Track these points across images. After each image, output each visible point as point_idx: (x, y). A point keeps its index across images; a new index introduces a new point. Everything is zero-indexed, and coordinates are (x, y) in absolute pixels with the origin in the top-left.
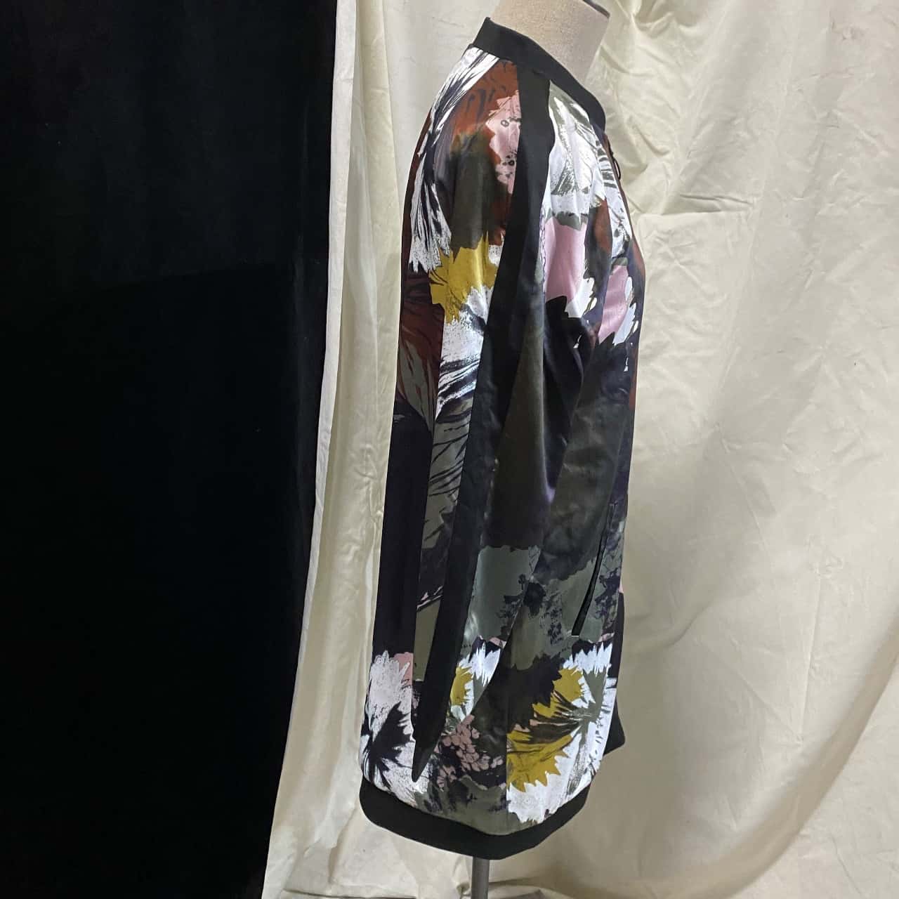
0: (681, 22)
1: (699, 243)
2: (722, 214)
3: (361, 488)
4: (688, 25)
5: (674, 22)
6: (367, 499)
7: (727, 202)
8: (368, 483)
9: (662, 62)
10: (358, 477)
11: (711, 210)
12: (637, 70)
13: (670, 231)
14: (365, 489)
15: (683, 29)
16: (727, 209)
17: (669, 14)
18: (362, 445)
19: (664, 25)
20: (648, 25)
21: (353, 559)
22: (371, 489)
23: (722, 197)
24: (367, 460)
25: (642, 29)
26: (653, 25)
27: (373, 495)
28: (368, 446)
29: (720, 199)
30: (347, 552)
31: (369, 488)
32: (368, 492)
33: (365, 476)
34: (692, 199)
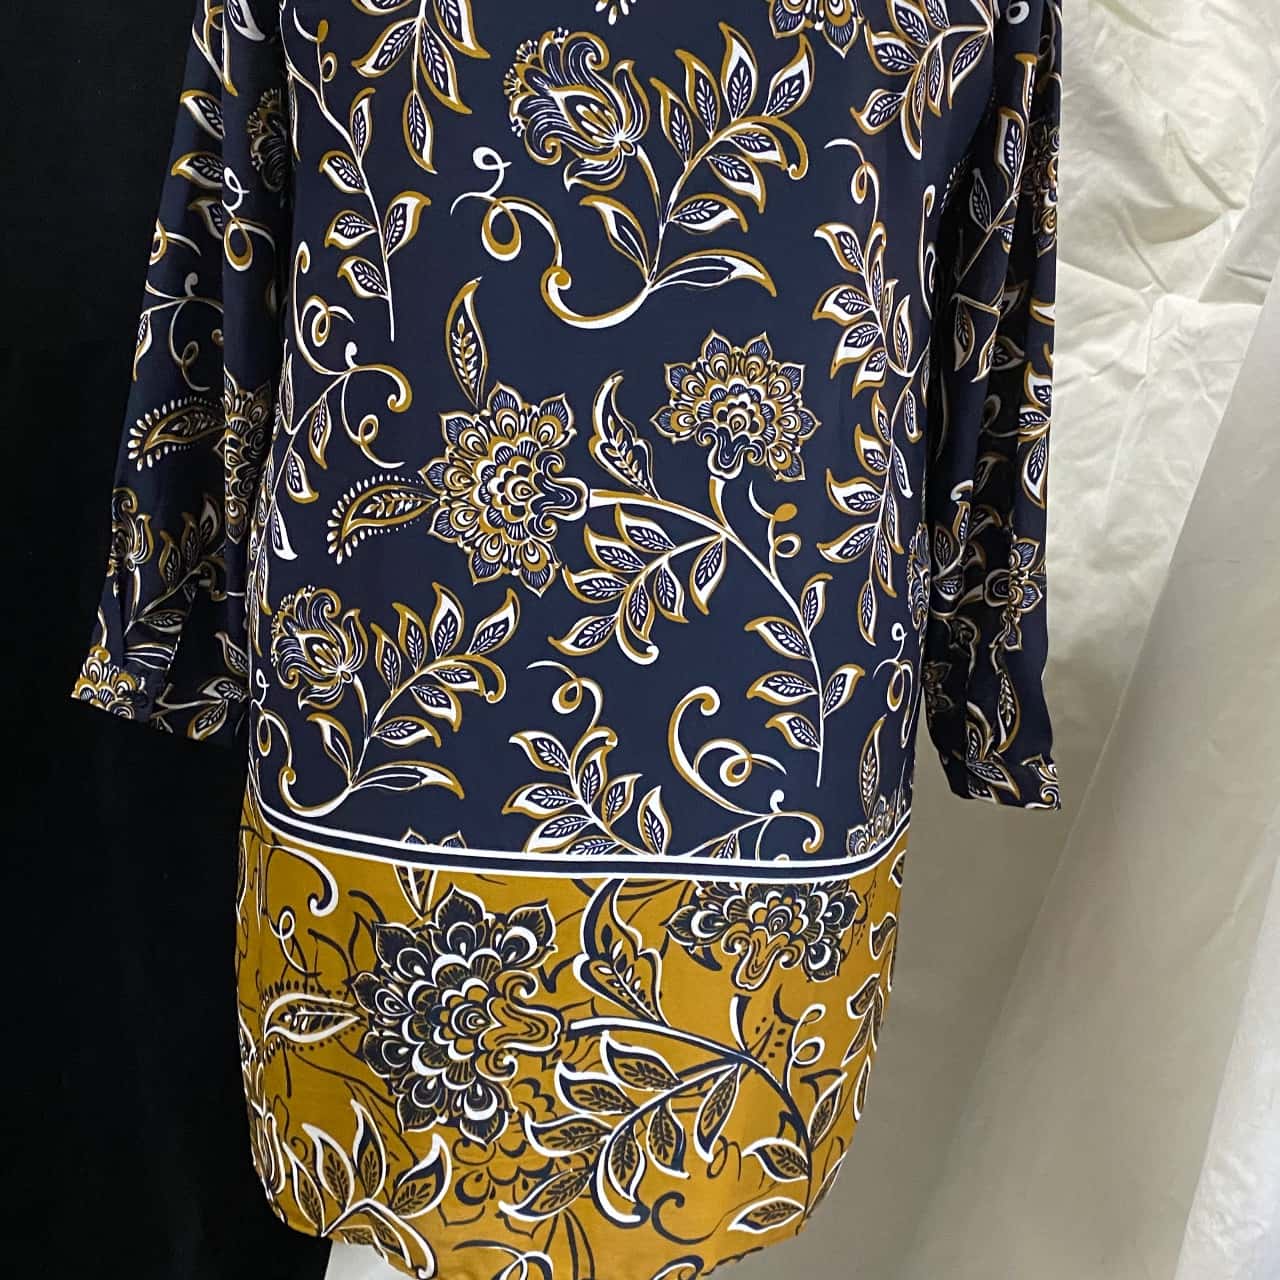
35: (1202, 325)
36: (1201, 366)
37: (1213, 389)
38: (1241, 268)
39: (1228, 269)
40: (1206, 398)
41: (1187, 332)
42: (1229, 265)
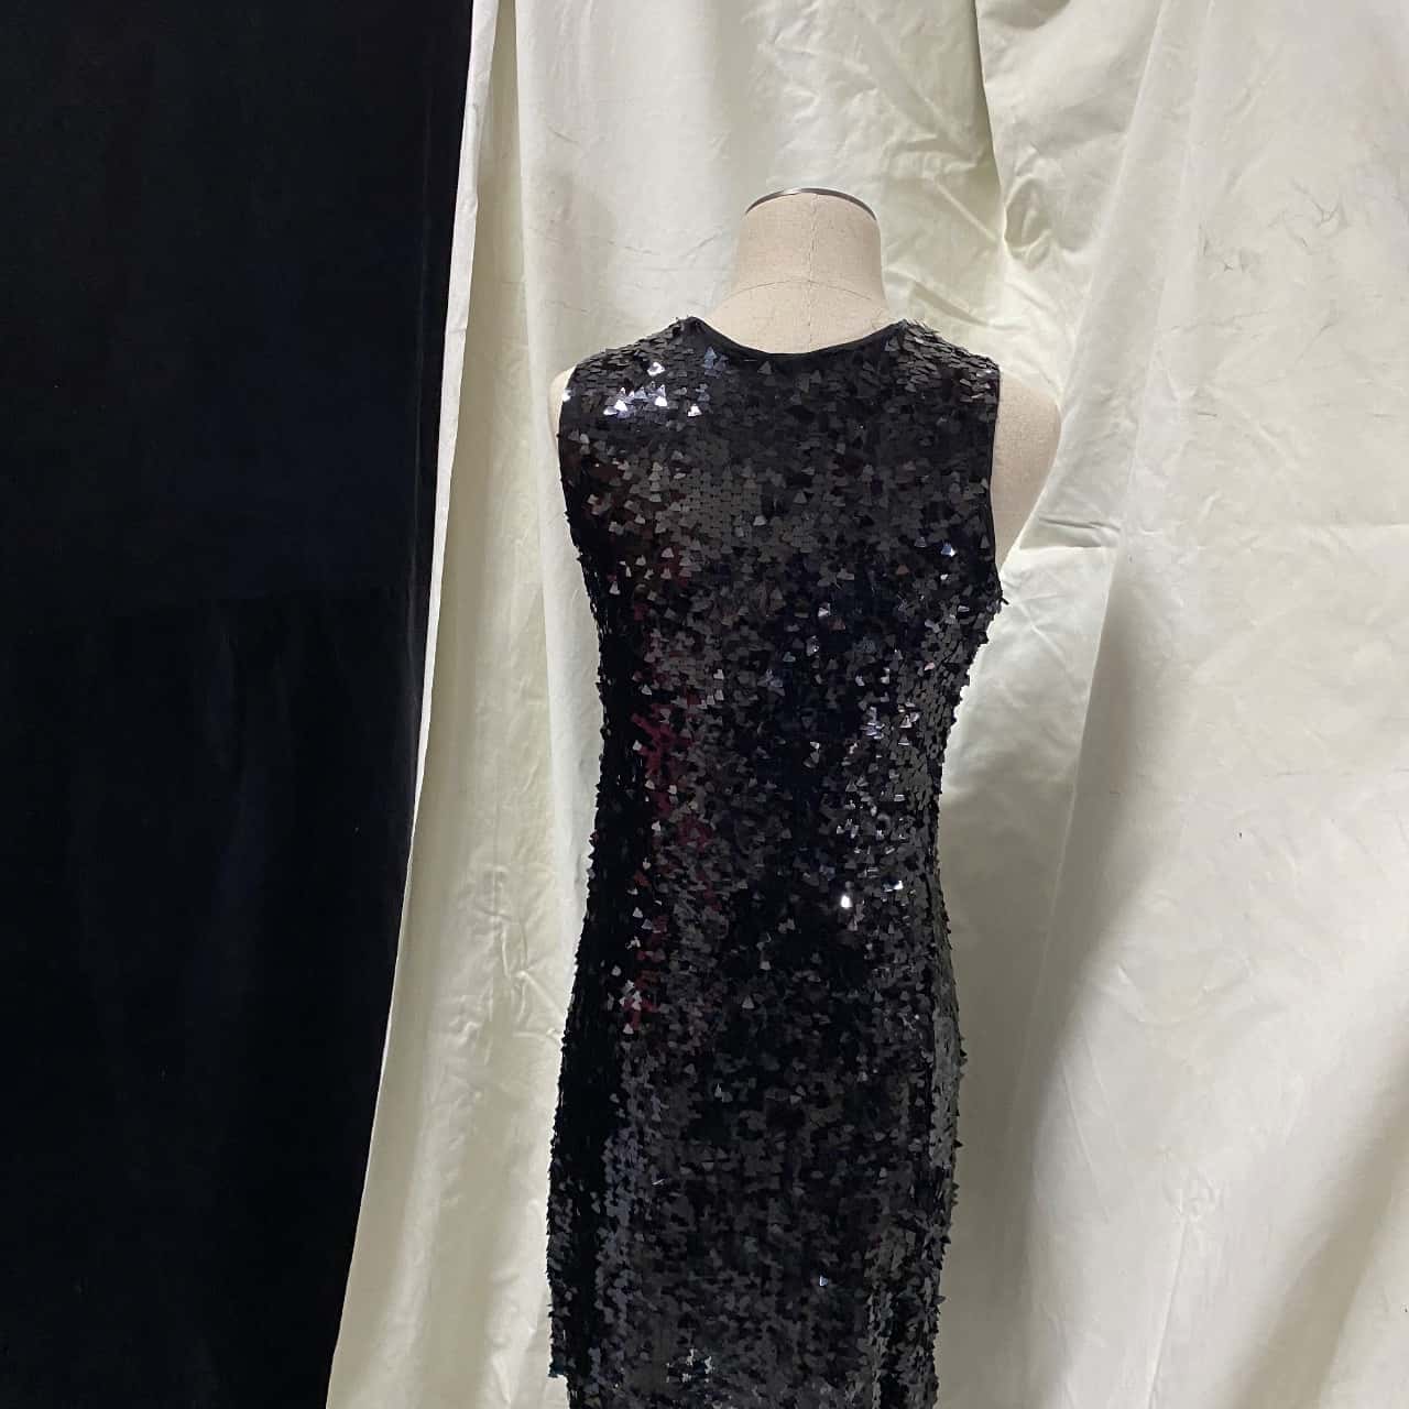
0: (1064, 245)
1: (1067, 596)
2: (1102, 550)
3: (485, 932)
4: (1073, 249)
5: (1055, 247)
6: (497, 950)
7: (1107, 531)
8: (498, 927)
9: (1040, 306)
10: (481, 915)
11: (1087, 543)
12: (1000, 320)
13: (1023, 573)
14: (492, 935)
15: (1066, 254)
16: (1110, 544)
17: (1046, 233)
18: (489, 866)
19: (1041, 250)
20: (1022, 249)
21: (468, 1044)
22: (504, 935)
23: (1101, 525)
24: (497, 889)
25: (1017, 256)
26: (1027, 250)
27: (508, 946)
28: (500, 869)
29: (1097, 527)
30: (458, 1030)
31: (500, 935)
32: (498, 939)
33: (495, 914)
34: (1058, 526)
35: (1023, 569)
36: (1029, 603)
37: (1040, 622)
38: (1053, 517)
39: (1041, 519)
40: (1036, 631)
41: (1015, 576)
42: (1041, 515)
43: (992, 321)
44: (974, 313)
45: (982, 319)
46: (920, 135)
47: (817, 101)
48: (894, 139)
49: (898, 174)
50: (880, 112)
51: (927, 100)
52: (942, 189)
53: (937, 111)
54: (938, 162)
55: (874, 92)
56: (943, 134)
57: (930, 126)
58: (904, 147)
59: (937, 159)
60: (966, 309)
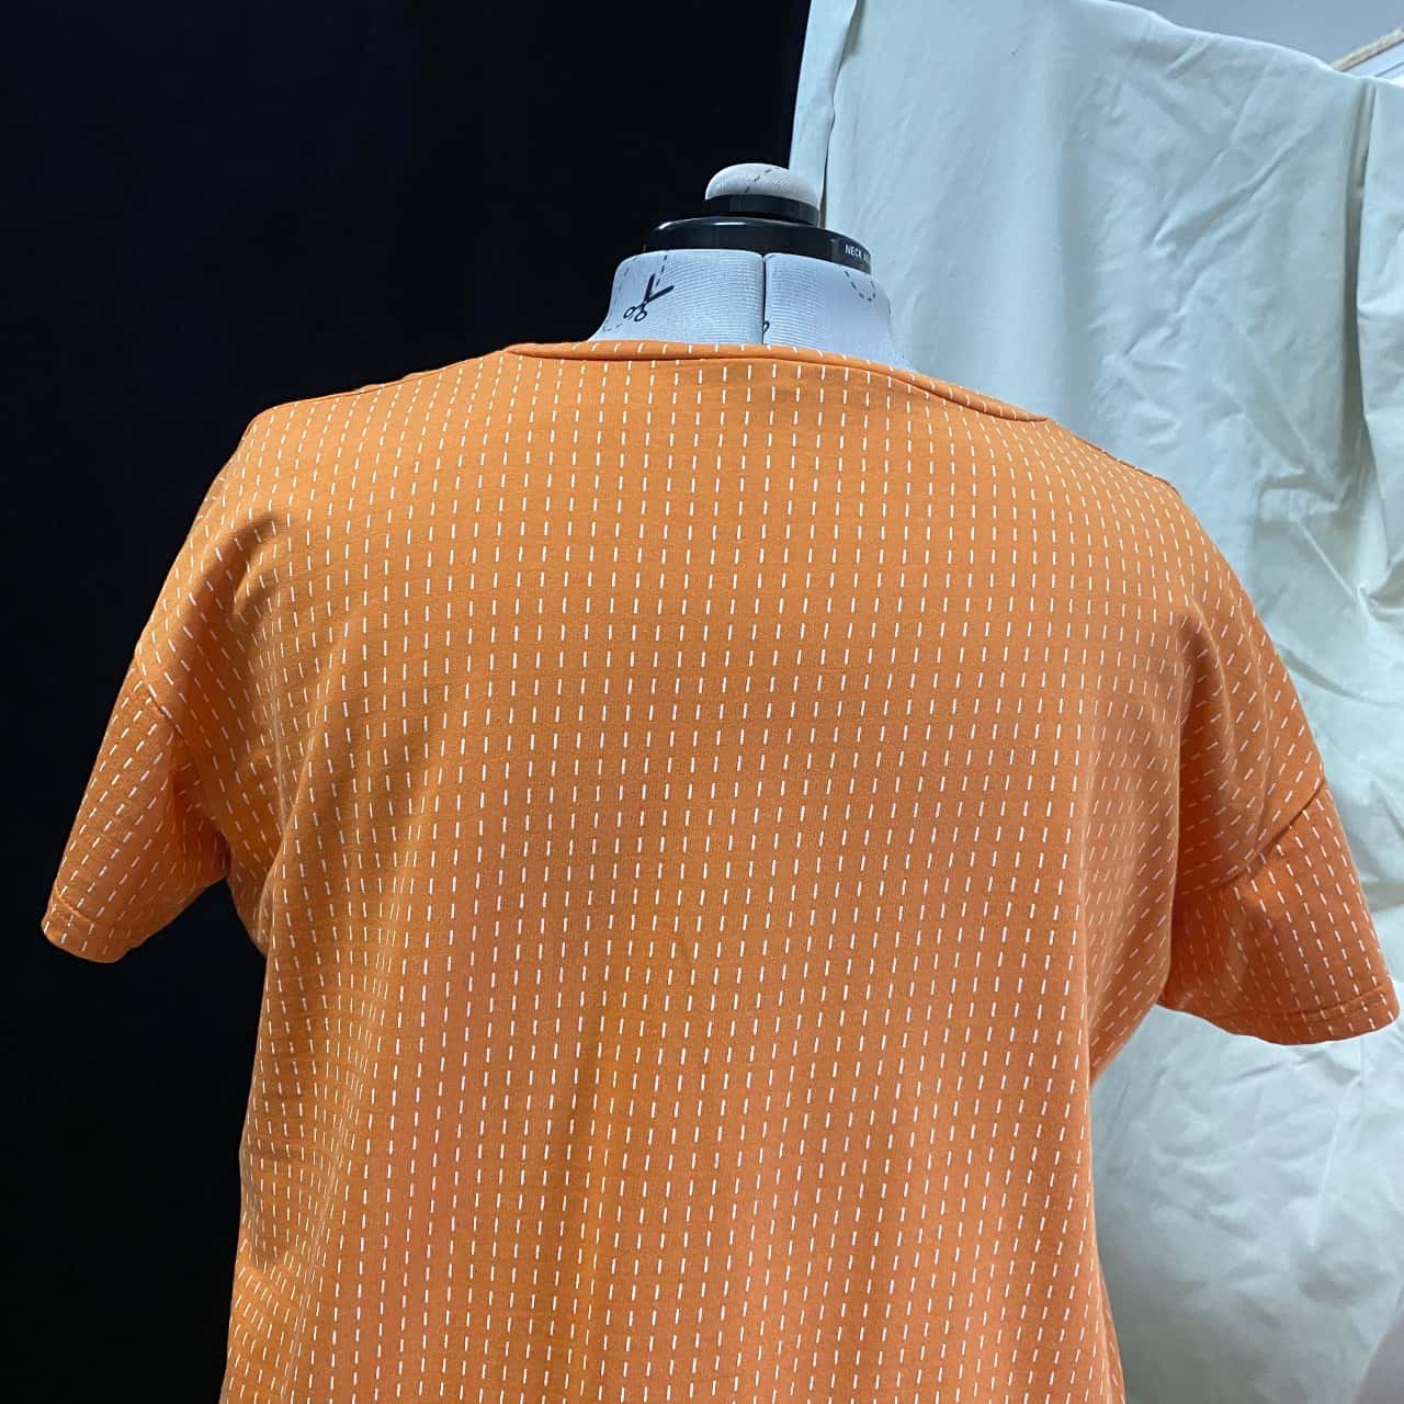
43: (1365, 693)
44: (1345, 685)
45: (1354, 690)
46: (1287, 470)
47: (1177, 427)
48: (1262, 474)
49: (1267, 516)
50: (1249, 440)
51: (1295, 428)
52: (1308, 535)
53: (1305, 443)
54: (1302, 502)
55: (1241, 417)
56: (1310, 470)
57: (1297, 460)
58: (1271, 483)
59: (1302, 497)
60: (1336, 680)
